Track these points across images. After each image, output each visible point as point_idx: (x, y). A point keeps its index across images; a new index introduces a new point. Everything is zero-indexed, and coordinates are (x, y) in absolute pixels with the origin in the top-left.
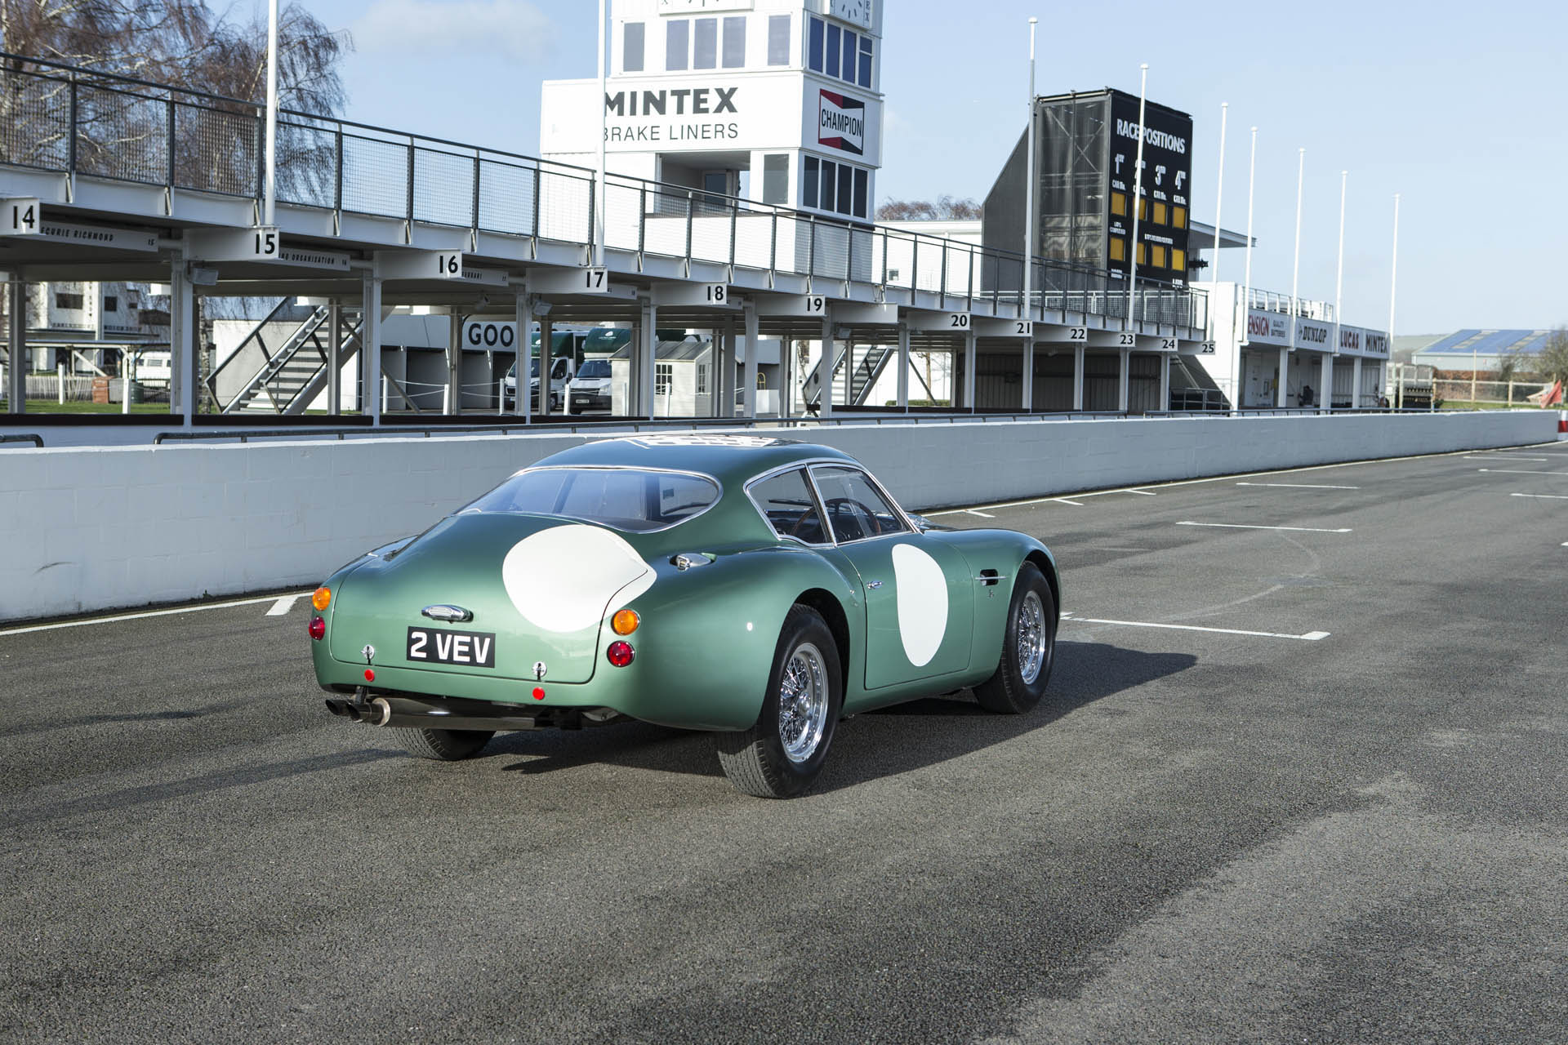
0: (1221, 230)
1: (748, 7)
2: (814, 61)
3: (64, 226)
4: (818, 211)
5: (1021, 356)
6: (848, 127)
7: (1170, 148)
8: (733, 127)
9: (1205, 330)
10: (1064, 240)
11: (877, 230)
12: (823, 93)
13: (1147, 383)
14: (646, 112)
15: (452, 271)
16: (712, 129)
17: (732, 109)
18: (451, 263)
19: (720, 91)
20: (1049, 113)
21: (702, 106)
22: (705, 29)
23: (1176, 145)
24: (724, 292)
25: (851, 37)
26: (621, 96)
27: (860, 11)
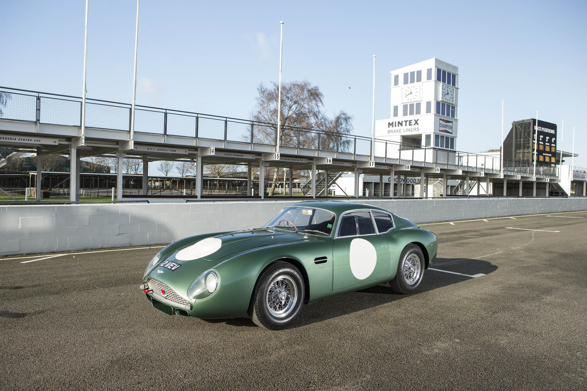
0: (563, 152)
1: (421, 100)
2: (438, 111)
3: (230, 153)
4: (439, 148)
5: (503, 183)
6: (448, 128)
7: (550, 133)
8: (418, 128)
9: (558, 177)
10: (521, 155)
11: (457, 152)
12: (440, 119)
13: (542, 190)
14: (398, 126)
15: (330, 162)
16: (413, 129)
17: (418, 124)
18: (330, 160)
19: (415, 120)
20: (517, 125)
21: (411, 124)
22: (412, 106)
23: (552, 132)
24: (410, 167)
25: (448, 106)
26: (393, 123)
27: (451, 100)
